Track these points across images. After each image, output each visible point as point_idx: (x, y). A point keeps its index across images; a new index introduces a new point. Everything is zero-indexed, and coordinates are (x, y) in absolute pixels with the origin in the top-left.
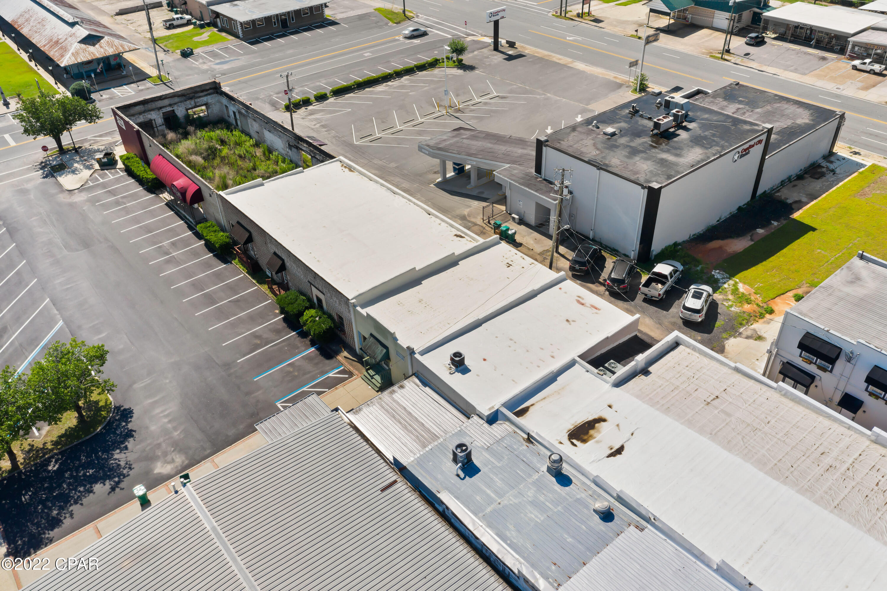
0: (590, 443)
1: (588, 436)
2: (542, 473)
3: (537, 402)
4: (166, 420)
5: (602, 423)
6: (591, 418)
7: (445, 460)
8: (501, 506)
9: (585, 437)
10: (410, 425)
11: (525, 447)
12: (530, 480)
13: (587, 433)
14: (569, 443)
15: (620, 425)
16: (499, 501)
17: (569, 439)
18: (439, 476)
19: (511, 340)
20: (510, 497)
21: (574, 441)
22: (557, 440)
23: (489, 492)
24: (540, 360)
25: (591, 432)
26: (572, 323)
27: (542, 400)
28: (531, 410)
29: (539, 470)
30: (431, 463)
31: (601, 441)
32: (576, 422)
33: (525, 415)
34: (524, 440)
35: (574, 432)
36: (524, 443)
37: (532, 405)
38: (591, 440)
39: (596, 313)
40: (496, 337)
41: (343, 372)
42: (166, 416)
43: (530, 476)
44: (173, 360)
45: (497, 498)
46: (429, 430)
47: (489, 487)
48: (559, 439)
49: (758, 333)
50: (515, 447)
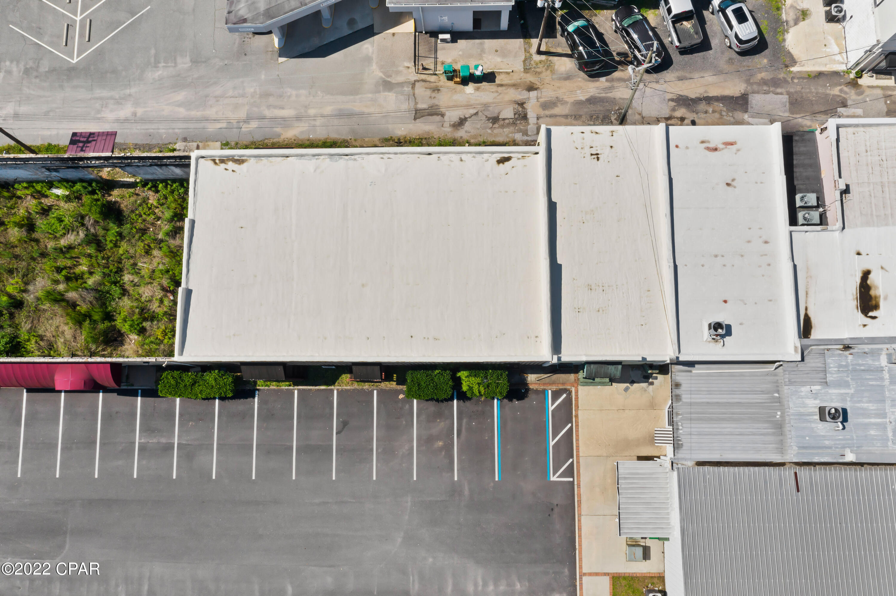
0: (882, 304)
1: (874, 299)
2: (887, 368)
3: (806, 303)
4: (491, 588)
5: (871, 276)
6: (858, 280)
7: (813, 425)
8: (894, 423)
9: (874, 302)
10: (733, 414)
11: (850, 357)
12: (887, 383)
13: (871, 297)
14: (869, 320)
15: (884, 266)
16: (888, 420)
17: (866, 315)
18: (827, 443)
19: (716, 256)
20: (891, 410)
21: (871, 314)
22: (860, 325)
23: (873, 420)
24: (762, 256)
25: (872, 293)
26: (733, 183)
27: (807, 297)
28: (811, 314)
29: (882, 367)
30: (807, 438)
31: (887, 296)
32: (853, 294)
33: (813, 325)
34: (842, 351)
35: (862, 305)
36: (845, 352)
37: (806, 309)
38: (879, 301)
39: (738, 150)
40: (703, 266)
41: (556, 395)
42: (485, 584)
43: (882, 379)
44: (400, 540)
45: (884, 420)
46: (752, 403)
47: (869, 416)
48: (860, 323)
49: (798, 8)
50: (844, 363)
